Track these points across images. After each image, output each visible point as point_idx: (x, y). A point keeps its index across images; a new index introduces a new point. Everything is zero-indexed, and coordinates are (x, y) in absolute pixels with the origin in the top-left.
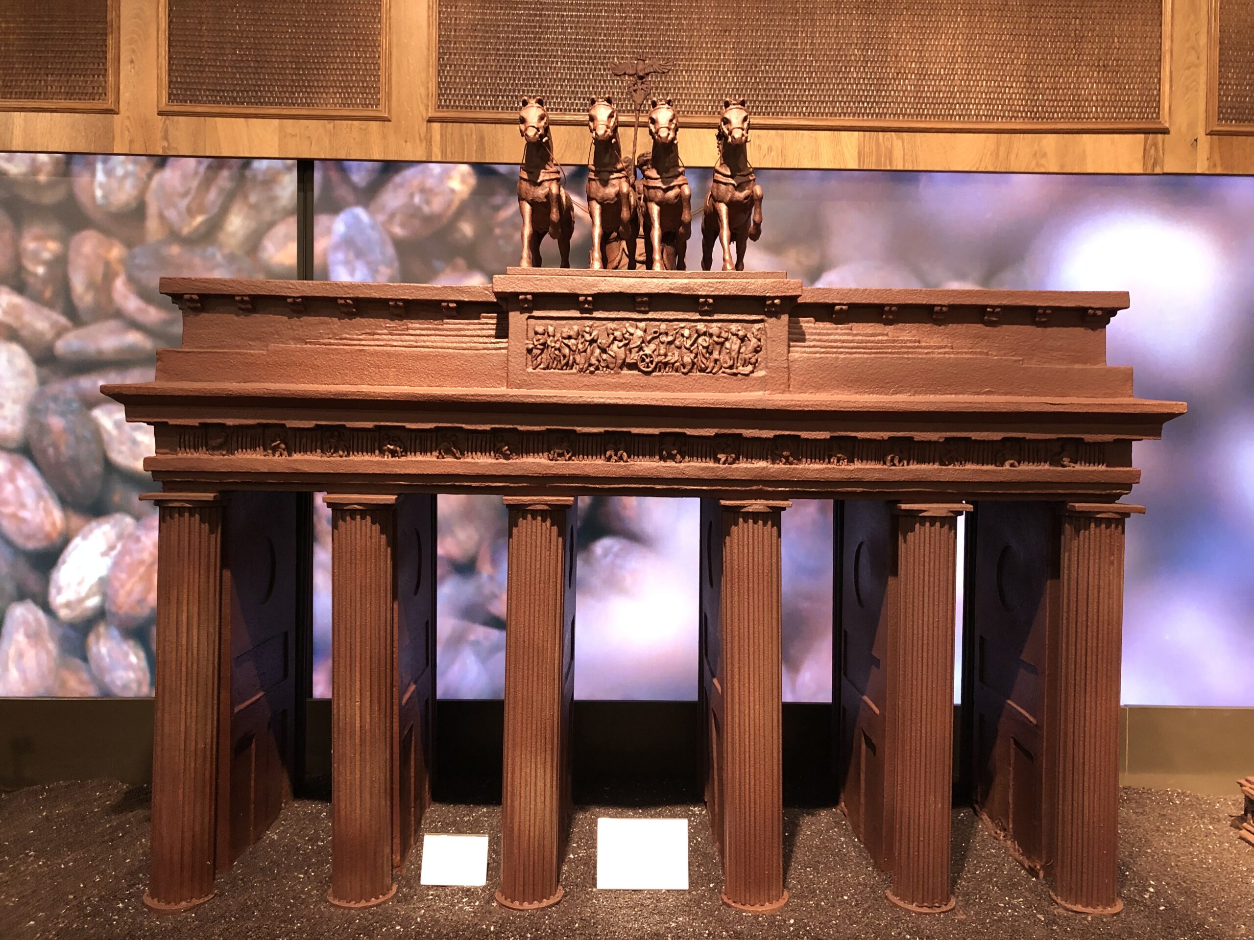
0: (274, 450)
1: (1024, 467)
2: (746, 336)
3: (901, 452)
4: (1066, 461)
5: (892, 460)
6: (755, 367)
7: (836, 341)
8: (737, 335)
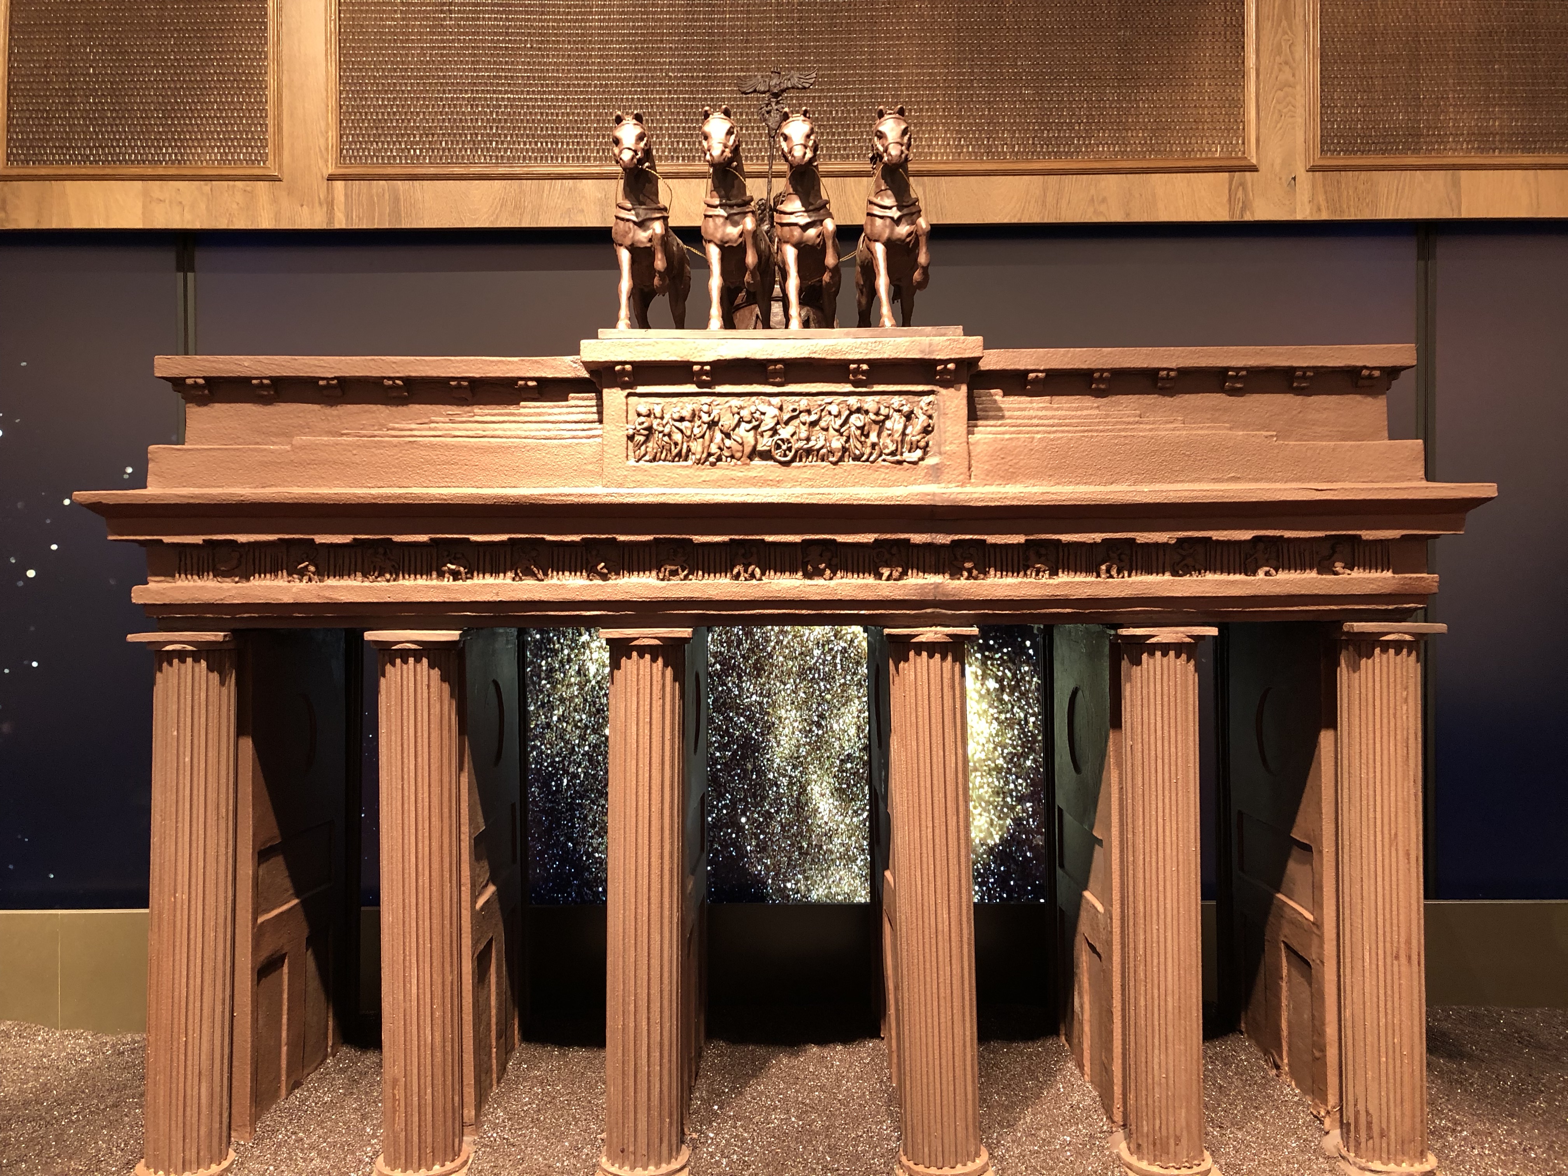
0: (302, 573)
1: (1283, 575)
2: (912, 412)
3: (1121, 560)
4: (1338, 567)
5: (1108, 571)
6: (925, 453)
7: (1031, 418)
8: (899, 411)
